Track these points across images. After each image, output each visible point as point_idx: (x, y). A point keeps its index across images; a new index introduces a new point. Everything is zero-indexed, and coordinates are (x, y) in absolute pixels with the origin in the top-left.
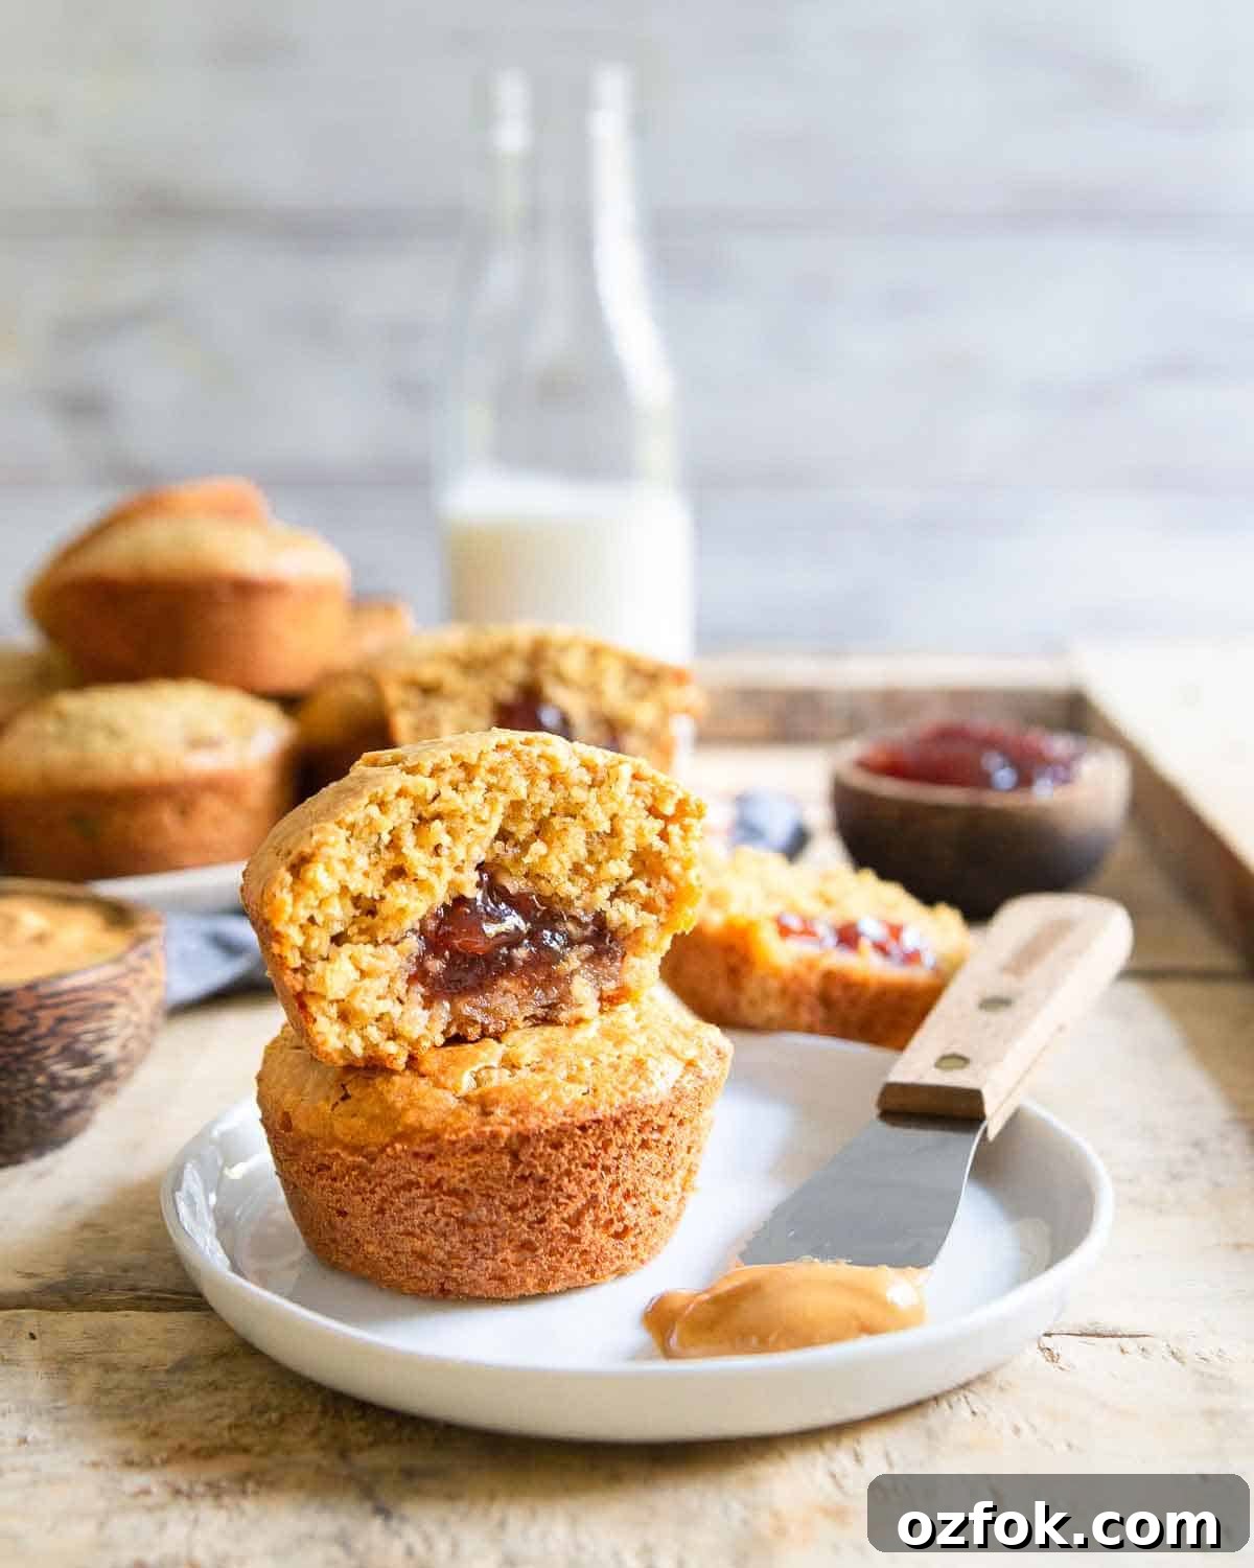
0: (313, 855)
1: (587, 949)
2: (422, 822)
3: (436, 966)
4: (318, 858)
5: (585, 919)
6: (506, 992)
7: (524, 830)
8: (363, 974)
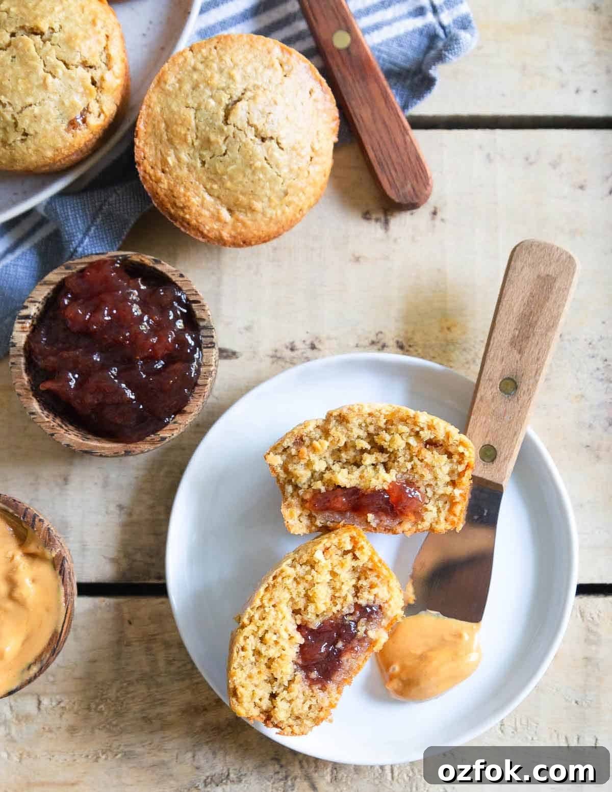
0: (235, 687)
1: (363, 620)
2: (262, 640)
3: (314, 675)
4: (237, 687)
5: (352, 611)
6: (347, 661)
7: (301, 603)
8: (290, 702)
